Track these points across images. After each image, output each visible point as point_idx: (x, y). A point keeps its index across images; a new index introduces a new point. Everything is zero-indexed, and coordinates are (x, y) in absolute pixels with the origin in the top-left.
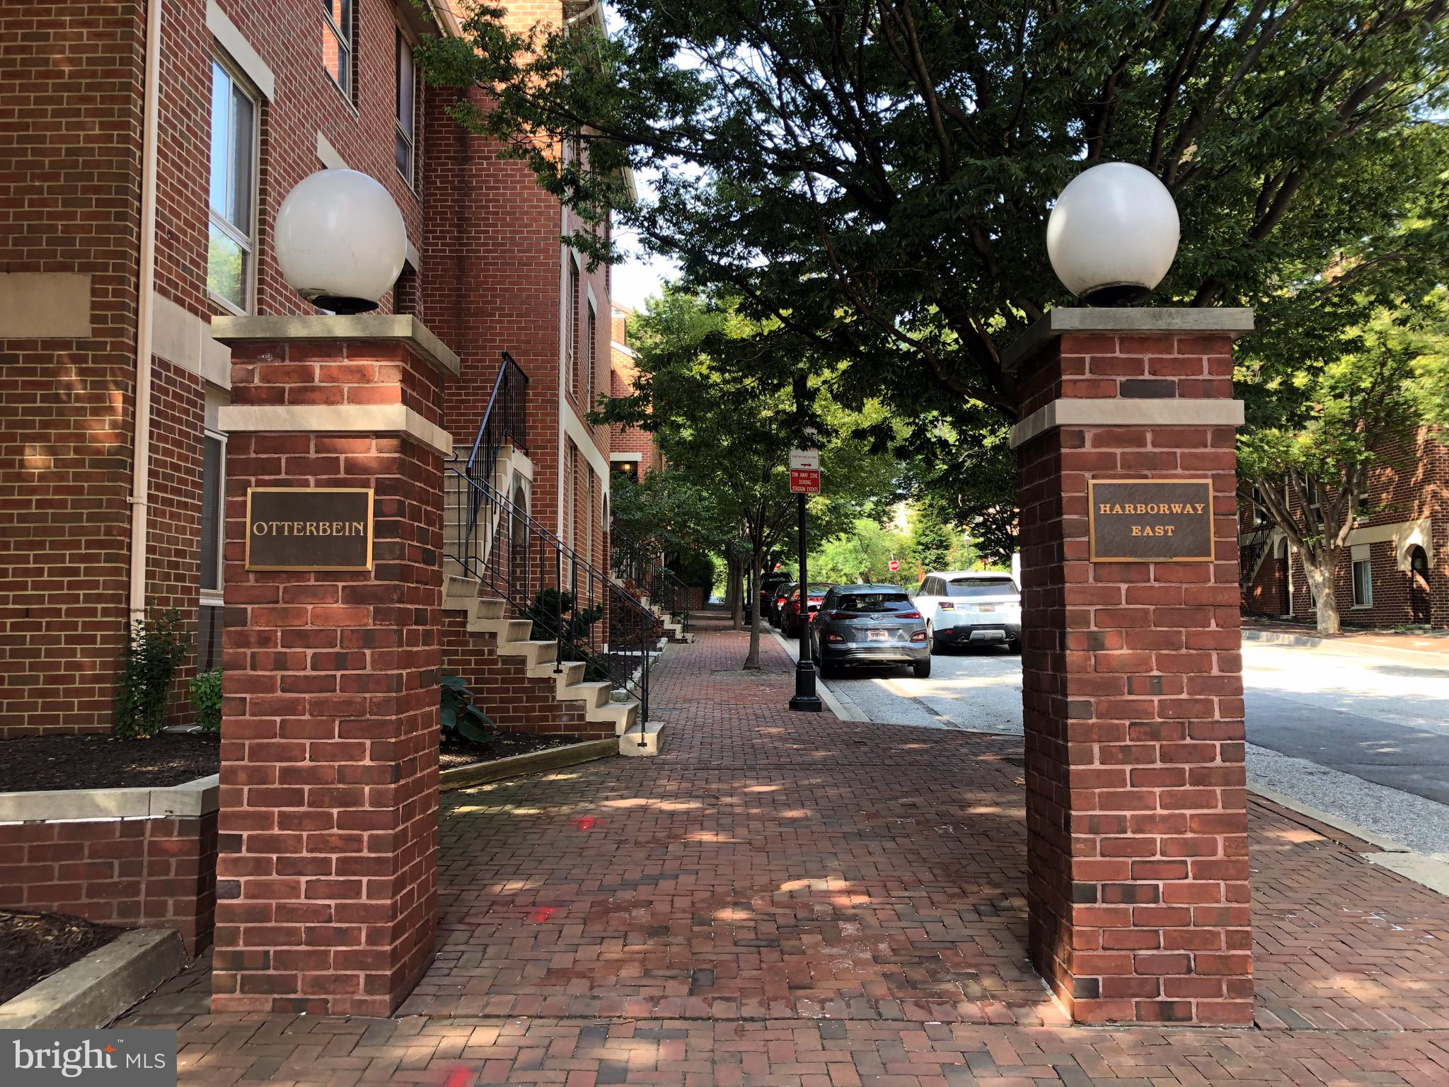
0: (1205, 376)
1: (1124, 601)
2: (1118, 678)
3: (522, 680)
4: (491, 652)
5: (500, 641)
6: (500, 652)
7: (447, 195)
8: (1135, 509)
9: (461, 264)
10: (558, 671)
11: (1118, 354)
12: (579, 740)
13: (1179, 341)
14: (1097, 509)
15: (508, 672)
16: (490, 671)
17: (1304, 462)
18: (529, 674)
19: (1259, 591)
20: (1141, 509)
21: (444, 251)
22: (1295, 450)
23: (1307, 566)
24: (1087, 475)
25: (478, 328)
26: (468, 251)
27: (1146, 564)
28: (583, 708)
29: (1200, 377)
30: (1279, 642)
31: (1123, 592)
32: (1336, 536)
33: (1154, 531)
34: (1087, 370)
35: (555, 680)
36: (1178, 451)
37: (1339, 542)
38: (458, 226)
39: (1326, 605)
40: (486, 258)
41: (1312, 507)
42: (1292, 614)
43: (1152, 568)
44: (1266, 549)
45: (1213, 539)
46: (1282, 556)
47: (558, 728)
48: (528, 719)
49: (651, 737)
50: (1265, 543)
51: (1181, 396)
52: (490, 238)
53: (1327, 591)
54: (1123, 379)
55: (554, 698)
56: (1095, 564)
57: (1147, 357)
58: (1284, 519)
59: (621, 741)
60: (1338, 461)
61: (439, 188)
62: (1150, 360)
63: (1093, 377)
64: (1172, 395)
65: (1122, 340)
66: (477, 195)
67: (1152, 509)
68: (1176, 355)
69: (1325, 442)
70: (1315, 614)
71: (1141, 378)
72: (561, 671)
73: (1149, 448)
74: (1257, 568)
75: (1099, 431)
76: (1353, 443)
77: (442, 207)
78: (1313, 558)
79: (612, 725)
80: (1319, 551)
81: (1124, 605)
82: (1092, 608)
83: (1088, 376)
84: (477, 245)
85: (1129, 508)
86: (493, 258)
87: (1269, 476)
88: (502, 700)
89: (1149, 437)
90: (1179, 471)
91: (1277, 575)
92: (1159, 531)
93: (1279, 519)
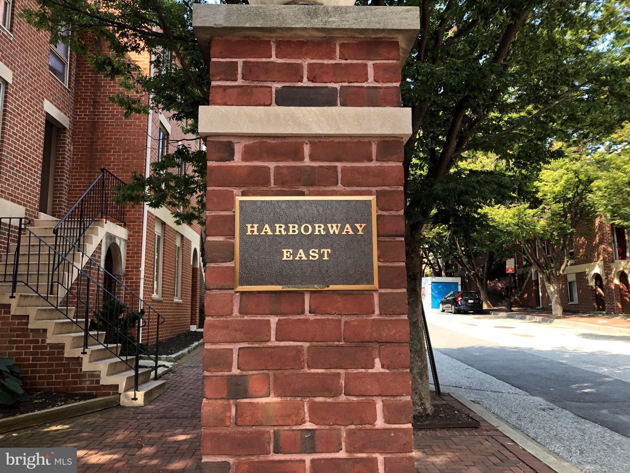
0: (371, 83)
1: (273, 338)
2: (263, 433)
3: (62, 359)
4: (44, 341)
5: (49, 334)
6: (48, 341)
7: (88, 89)
8: (287, 229)
9: (94, 125)
10: (84, 353)
11: (274, 59)
12: (95, 397)
13: (342, 45)
14: (243, 229)
15: (53, 353)
16: (42, 353)
17: (542, 234)
18: (66, 355)
19: (526, 295)
20: (294, 229)
21: (85, 118)
22: (538, 228)
23: (547, 284)
24: (236, 191)
25: (102, 159)
26: (98, 119)
27: (302, 293)
28: (99, 376)
29: (365, 85)
30: (534, 320)
31: (273, 326)
32: (560, 269)
33: (307, 255)
34: (240, 76)
35: (82, 358)
36: (339, 165)
37: (561, 272)
38: (93, 106)
39: (556, 302)
40: (108, 122)
41: (548, 256)
42: (541, 306)
43: (307, 298)
44: (529, 276)
45: (376, 263)
46: (536, 279)
47: (83, 389)
48: (64, 383)
49: (140, 395)
50: (528, 273)
51: (342, 105)
52: (110, 112)
53: (556, 295)
54: (279, 85)
55: (81, 369)
56: (242, 293)
57: (306, 62)
58: (535, 261)
59: (122, 398)
60: (558, 233)
61: (84, 86)
62: (309, 64)
63: (246, 83)
64: (332, 103)
65: (279, 44)
66: (104, 90)
67: (306, 229)
68: (338, 61)
69: (552, 224)
70: (551, 306)
71: (299, 84)
72: (86, 353)
73: (307, 162)
74: (525, 285)
75: (250, 142)
76: (565, 225)
77: (85, 96)
78: (549, 280)
79: (117, 386)
80: (552, 277)
81: (273, 342)
82: (235, 347)
83: (240, 82)
84: (103, 115)
85: (280, 229)
86: (111, 122)
87: (528, 241)
88: (49, 372)
89: (307, 149)
90: (340, 187)
91: (534, 288)
92: (314, 254)
93: (532, 261)
